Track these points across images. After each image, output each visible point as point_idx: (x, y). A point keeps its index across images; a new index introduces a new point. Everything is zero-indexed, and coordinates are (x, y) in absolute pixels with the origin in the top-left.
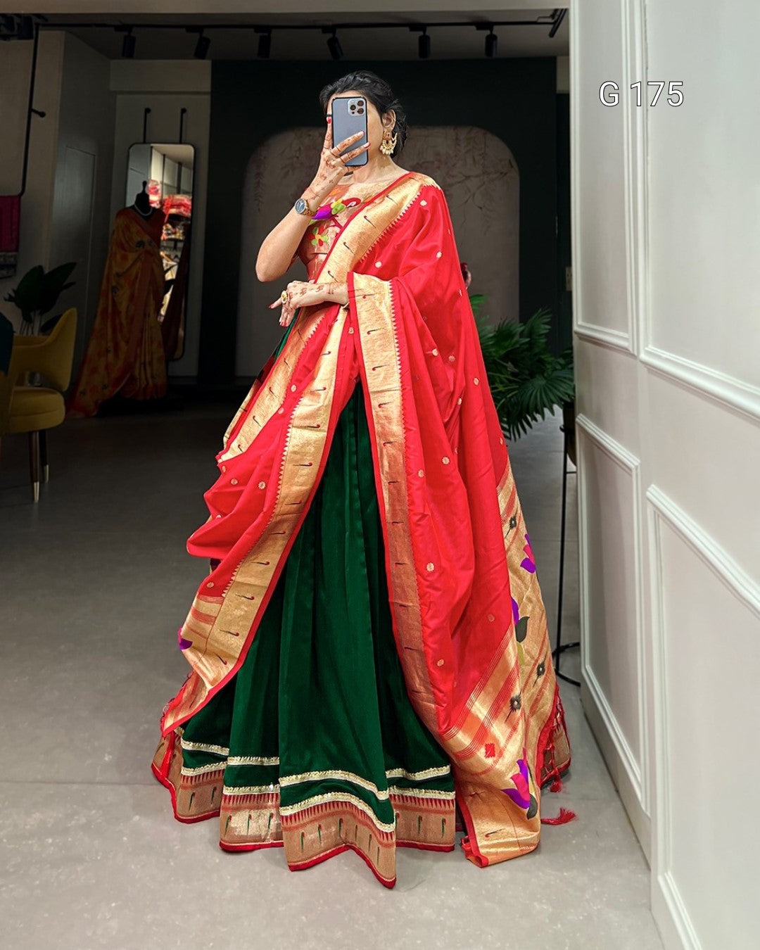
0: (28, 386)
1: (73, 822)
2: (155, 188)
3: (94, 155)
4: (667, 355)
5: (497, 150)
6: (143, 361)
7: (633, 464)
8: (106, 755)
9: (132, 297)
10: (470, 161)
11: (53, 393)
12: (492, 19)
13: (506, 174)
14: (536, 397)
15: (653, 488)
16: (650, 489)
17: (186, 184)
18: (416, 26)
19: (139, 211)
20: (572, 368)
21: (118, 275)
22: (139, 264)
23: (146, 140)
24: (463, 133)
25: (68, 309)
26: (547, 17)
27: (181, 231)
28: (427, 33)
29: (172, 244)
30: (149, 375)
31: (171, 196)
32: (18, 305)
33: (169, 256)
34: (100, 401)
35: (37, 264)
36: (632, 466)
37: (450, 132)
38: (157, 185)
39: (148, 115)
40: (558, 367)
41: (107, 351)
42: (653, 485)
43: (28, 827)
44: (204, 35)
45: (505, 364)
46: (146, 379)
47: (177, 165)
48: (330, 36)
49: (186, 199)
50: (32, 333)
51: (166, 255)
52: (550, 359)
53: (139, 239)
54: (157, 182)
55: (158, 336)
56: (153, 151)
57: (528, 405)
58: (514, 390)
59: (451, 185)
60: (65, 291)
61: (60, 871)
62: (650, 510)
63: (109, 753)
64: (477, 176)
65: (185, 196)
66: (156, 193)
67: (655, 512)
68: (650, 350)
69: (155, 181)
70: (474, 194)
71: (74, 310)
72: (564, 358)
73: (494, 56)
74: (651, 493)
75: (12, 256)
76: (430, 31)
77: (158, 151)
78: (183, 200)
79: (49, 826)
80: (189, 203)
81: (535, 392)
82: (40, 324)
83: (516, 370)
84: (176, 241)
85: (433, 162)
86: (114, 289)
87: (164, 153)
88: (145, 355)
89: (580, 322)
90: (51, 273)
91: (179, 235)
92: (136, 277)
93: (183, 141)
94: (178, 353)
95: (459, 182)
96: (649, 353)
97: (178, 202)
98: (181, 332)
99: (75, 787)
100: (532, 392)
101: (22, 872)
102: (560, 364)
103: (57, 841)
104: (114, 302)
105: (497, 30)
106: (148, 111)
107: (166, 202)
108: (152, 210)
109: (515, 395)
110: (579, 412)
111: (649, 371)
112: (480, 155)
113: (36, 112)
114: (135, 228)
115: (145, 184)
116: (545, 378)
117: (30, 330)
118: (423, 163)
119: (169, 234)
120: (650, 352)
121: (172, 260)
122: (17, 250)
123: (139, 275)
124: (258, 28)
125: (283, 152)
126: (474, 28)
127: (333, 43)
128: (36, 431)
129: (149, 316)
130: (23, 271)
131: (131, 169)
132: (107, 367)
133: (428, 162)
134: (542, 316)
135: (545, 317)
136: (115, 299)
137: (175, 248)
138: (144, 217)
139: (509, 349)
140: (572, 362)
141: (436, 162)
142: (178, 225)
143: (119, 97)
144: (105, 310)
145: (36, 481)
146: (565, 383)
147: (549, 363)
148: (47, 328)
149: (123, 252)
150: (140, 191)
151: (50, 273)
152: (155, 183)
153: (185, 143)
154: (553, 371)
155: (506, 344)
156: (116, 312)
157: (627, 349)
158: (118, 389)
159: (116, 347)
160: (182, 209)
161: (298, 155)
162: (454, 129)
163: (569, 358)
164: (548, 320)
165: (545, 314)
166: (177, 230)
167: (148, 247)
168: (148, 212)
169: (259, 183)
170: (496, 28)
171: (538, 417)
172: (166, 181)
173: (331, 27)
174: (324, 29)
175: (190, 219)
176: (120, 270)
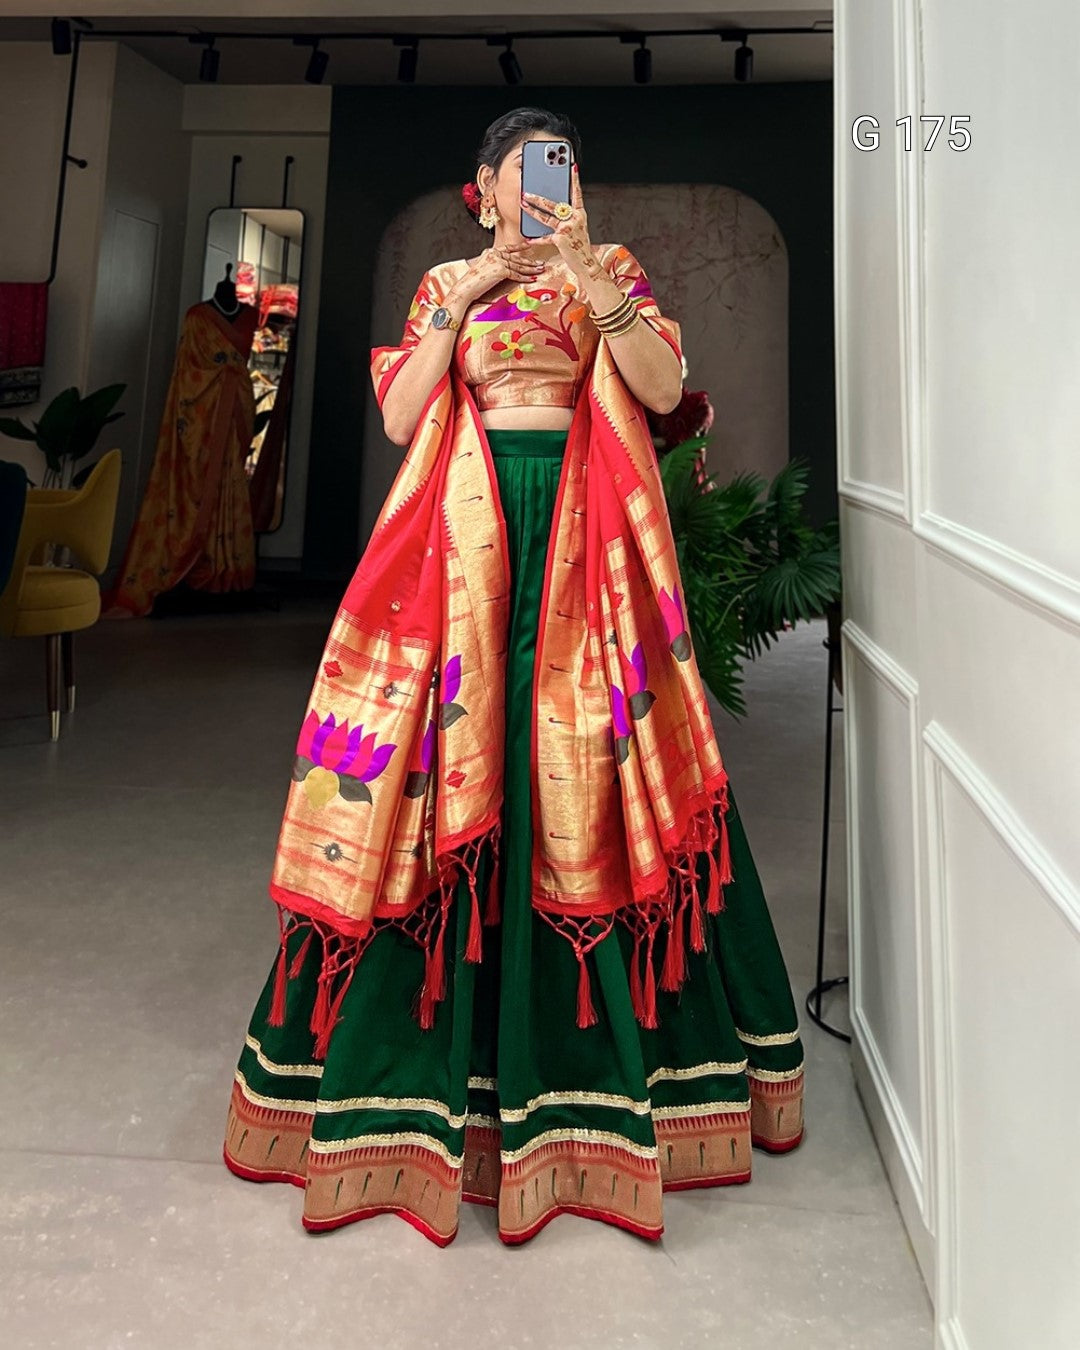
0: (49, 566)
1: (79, 1212)
2: (248, 274)
3: (157, 225)
4: (946, 523)
5: (755, 221)
6: (220, 533)
7: (911, 692)
8: (133, 1116)
9: (206, 436)
10: (714, 236)
11: (84, 576)
12: (746, 24)
13: (768, 256)
14: (783, 595)
15: (934, 727)
16: (928, 728)
17: (294, 271)
18: (629, 35)
19: (221, 308)
20: (838, 550)
21: (187, 403)
22: (217, 387)
23: (233, 204)
24: (704, 193)
25: (108, 451)
26: (827, 23)
27: (286, 340)
28: (647, 47)
29: (272, 359)
30: (229, 555)
31: (273, 286)
32: (41, 446)
33: (267, 377)
34: (156, 594)
35: (68, 386)
36: (911, 696)
37: (685, 192)
38: (252, 269)
39: (238, 165)
40: (819, 547)
41: (169, 516)
42: (934, 723)
43: (13, 1216)
45: (740, 541)
46: (225, 558)
47: (282, 241)
48: (503, 49)
49: (292, 291)
50: (60, 487)
51: (263, 375)
52: (810, 536)
53: (219, 350)
54: (251, 265)
55: (244, 494)
56: (249, 219)
57: (772, 603)
58: (751, 582)
59: (685, 273)
60: (109, 425)
61: (55, 1281)
62: (928, 760)
63: (138, 1114)
64: (725, 260)
65: (292, 286)
66: (250, 282)
67: (935, 765)
69: (248, 264)
70: (720, 287)
71: (118, 451)
72: (828, 535)
73: (748, 79)
74: (930, 734)
75: (33, 373)
76: (651, 43)
77: (255, 219)
78: (290, 293)
79: (44, 1215)
80: (296, 297)
81: (782, 584)
82: (73, 473)
83: (757, 551)
84: (278, 354)
85: (658, 239)
86: (181, 425)
87: (263, 222)
88: (224, 524)
89: (847, 480)
90: (90, 399)
91: (283, 346)
92: (214, 405)
93: (288, 205)
94: (275, 522)
95: (698, 269)
96: (926, 522)
97: (283, 296)
98: (280, 489)
99: (86, 1161)
100: (779, 584)
102: (821, 543)
103: (54, 1238)
104: (179, 442)
105: (752, 41)
107: (266, 294)
108: (238, 307)
110: (847, 618)
111: (928, 549)
112: (729, 227)
113: (74, 161)
114: (213, 334)
115: (229, 267)
116: (799, 564)
117: (57, 481)
118: (643, 239)
119: (268, 344)
120: (926, 518)
121: (272, 383)
122: (41, 363)
123: (217, 404)
124: (399, 38)
125: (435, 220)
126: (718, 37)
127: (507, 60)
128: (57, 635)
129: (231, 465)
130: (50, 393)
131: (211, 245)
132: (168, 542)
133: (651, 238)
134: (799, 468)
135: (799, 471)
136: (182, 438)
137: (277, 364)
138: (227, 317)
139: (747, 517)
140: (837, 540)
141: (663, 239)
142: (281, 329)
143: (196, 139)
144: (167, 455)
145: (56, 710)
146: (827, 573)
147: (807, 542)
148: (78, 481)
149: (194, 369)
150: (222, 279)
151: (87, 399)
152: (249, 267)
153: (291, 208)
154: (811, 553)
155: (743, 509)
156: (182, 458)
157: (902, 518)
158: (183, 576)
159: (182, 511)
160: (288, 307)
161: (456, 225)
162: (690, 189)
163: (834, 533)
164: (804, 475)
165: (802, 466)
166: (280, 337)
167: (231, 362)
168: (233, 310)
169: (398, 267)
170: (751, 37)
172: (265, 264)
173: (503, 37)
174: (493, 39)
175: (297, 320)
176: (189, 396)
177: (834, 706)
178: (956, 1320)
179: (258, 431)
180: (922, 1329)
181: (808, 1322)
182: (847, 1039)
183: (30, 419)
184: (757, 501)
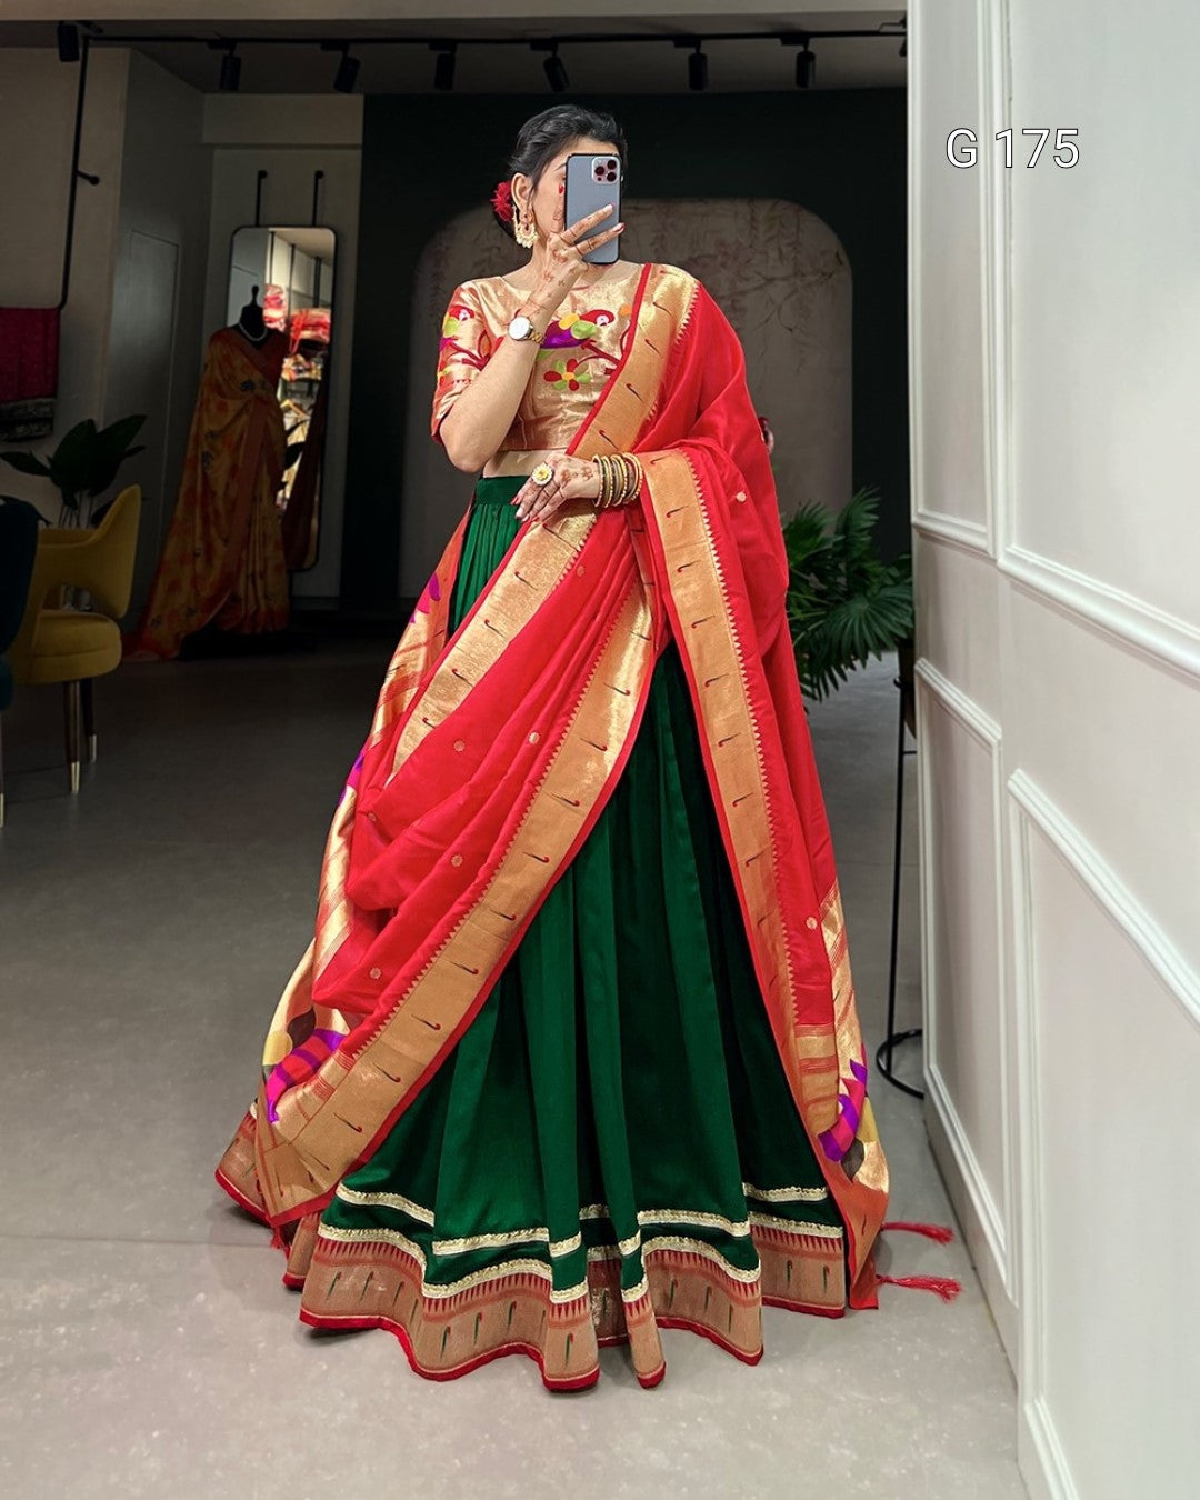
0: (67, 609)
1: (100, 1302)
2: (277, 298)
3: (177, 246)
4: (1035, 558)
5: (816, 236)
6: (250, 571)
7: (994, 737)
9: (234, 470)
10: (774, 255)
11: (104, 620)
12: (808, 27)
13: (830, 276)
14: (853, 626)
15: (1019, 776)
16: (1014, 777)
17: (326, 295)
18: (684, 39)
20: (911, 584)
21: (212, 435)
22: (245, 418)
23: (261, 222)
24: (763, 209)
25: (126, 487)
26: (895, 24)
27: (319, 367)
28: (702, 51)
29: (305, 387)
30: (260, 594)
31: (304, 310)
32: (55, 482)
33: (299, 407)
34: (183, 636)
35: (86, 417)
36: (994, 741)
37: (742, 207)
38: (281, 292)
39: (263, 181)
40: (889, 582)
41: (196, 555)
42: (1019, 771)
43: (29, 1307)
44: (351, 54)
45: (806, 577)
46: (256, 598)
47: (313, 262)
48: (548, 54)
49: (324, 315)
50: (78, 524)
51: (295, 405)
52: (880, 569)
53: (246, 378)
54: (280, 288)
55: (276, 531)
56: (276, 239)
57: (840, 642)
58: (817, 619)
59: (743, 293)
60: (128, 459)
61: (75, 1378)
62: (1013, 809)
64: (784, 279)
65: (325, 310)
66: (279, 305)
67: (1021, 814)
68: (1014, 552)
69: (276, 287)
70: (779, 309)
71: (136, 488)
72: (899, 568)
73: (811, 85)
74: (1015, 782)
75: (46, 404)
76: (707, 48)
77: (283, 239)
78: (322, 317)
79: (62, 1306)
80: (329, 321)
81: (851, 621)
82: (91, 510)
83: (824, 587)
84: (310, 382)
85: (714, 257)
86: (206, 456)
87: (292, 242)
88: (254, 561)
89: (921, 510)
90: (108, 431)
91: (316, 373)
92: (241, 437)
93: (318, 221)
94: (310, 559)
95: (757, 288)
96: (1011, 556)
97: (315, 320)
98: (315, 523)
99: (108, 1246)
100: (848, 621)
101: (14, 1379)
102: (892, 578)
103: (74, 1330)
104: (205, 475)
105: (815, 45)
106: (262, 174)
107: (296, 319)
108: (266, 332)
109: (821, 626)
110: (921, 655)
111: (1014, 587)
112: (789, 245)
113: (85, 176)
114: (239, 361)
115: (255, 290)
116: (869, 600)
117: (74, 519)
118: (699, 257)
119: (300, 371)
120: (1013, 554)
121: (305, 412)
122: (54, 394)
123: (245, 436)
124: (435, 43)
125: (477, 239)
126: (778, 41)
127: (552, 65)
128: (74, 682)
129: (261, 500)
130: (65, 425)
131: (236, 267)
132: (194, 582)
133: (707, 256)
134: (865, 499)
135: (867, 501)
136: (208, 472)
137: (310, 393)
138: (253, 343)
139: (811, 553)
140: (909, 573)
141: (719, 257)
142: (314, 356)
143: (218, 153)
144: (192, 490)
145: (75, 761)
146: (901, 608)
147: (877, 576)
148: (96, 519)
149: (219, 399)
150: (248, 301)
151: (106, 431)
152: (278, 290)
153: (322, 226)
154: (881, 588)
155: (808, 543)
156: (209, 494)
157: (984, 551)
158: (211, 616)
159: (209, 549)
160: (320, 332)
161: (498, 245)
162: (749, 204)
163: (906, 566)
164: (874, 506)
165: (871, 497)
166: (313, 364)
167: (259, 391)
168: (260, 335)
169: (437, 288)
170: (813, 41)
171: (857, 664)
172: (295, 287)
173: (549, 41)
174: (537, 44)
175: (329, 346)
176: (215, 427)
177: (906, 749)
178: (1042, 1399)
179: (289, 465)
180: (1003, 1405)
181: (882, 1400)
182: (920, 1096)
183: (44, 453)
184: (823, 535)
